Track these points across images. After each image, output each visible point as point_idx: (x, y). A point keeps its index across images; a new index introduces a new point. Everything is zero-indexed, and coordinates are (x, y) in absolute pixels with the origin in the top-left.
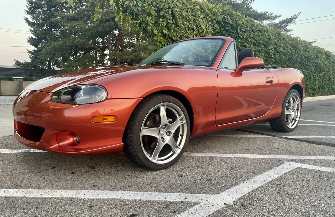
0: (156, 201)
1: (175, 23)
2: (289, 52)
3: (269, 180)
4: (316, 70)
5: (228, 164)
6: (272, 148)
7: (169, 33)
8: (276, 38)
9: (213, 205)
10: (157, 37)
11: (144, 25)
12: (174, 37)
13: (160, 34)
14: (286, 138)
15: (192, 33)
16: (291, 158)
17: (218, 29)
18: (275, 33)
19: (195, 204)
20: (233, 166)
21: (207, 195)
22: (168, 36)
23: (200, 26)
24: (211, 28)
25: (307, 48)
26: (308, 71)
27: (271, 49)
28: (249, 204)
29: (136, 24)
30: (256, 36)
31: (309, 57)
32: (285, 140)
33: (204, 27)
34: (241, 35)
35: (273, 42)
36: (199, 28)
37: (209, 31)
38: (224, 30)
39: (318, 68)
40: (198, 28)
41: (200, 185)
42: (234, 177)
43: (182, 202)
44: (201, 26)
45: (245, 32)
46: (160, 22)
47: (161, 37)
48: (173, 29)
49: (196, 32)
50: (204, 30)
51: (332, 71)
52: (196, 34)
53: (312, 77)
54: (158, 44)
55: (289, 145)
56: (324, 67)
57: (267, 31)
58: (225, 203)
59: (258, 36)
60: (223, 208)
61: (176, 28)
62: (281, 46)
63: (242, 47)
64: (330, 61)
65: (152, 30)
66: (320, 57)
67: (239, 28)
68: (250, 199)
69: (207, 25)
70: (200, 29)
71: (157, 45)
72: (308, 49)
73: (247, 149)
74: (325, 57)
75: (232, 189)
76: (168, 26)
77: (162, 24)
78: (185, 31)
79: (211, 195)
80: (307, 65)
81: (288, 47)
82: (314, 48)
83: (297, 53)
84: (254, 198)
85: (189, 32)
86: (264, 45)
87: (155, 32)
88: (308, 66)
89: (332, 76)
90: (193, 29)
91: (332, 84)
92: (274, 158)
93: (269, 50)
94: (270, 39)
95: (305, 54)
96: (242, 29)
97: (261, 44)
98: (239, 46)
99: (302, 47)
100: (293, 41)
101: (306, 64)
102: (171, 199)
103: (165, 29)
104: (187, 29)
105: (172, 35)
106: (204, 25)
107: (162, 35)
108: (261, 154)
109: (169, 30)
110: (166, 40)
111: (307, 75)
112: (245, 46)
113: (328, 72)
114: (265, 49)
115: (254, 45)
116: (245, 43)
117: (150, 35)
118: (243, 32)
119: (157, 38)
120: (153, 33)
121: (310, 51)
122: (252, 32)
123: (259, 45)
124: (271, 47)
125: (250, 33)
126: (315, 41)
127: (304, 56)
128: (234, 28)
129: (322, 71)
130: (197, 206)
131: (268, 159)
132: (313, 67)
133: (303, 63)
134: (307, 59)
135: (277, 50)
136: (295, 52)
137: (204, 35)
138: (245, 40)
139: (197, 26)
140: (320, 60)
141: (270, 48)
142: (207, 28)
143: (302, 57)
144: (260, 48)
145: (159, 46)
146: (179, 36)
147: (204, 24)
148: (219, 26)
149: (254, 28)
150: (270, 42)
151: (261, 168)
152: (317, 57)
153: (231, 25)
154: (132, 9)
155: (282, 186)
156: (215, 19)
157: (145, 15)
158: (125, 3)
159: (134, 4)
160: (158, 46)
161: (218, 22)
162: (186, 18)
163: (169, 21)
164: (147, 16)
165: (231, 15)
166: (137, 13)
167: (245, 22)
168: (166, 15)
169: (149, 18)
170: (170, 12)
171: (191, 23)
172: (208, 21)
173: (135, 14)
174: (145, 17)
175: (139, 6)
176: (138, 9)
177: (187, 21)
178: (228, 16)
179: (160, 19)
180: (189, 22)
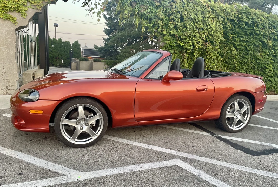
1: (183, 24)
11: (156, 27)
12: (182, 36)
13: (168, 34)
33: (213, 26)
34: (258, 32)
38: (238, 28)
40: (208, 27)
44: (211, 25)
45: (263, 28)
46: (170, 24)
48: (181, 30)
50: (213, 29)
61: (183, 29)
67: (256, 25)
69: (217, 24)
70: (210, 28)
96: (259, 26)
104: (195, 29)
116: (262, 39)
118: (260, 28)
119: (166, 38)
122: (273, 28)
137: (213, 33)
138: (263, 36)
139: (206, 26)
142: (217, 26)
147: (214, 24)
153: (247, 23)
154: (147, 16)
156: (228, 18)
157: (157, 20)
158: (141, 11)
159: (149, 12)
160: (167, 43)
161: (232, 21)
163: (177, 23)
165: (248, 14)
166: (151, 18)
168: (175, 18)
169: (160, 22)
170: (179, 16)
171: (199, 23)
172: (219, 20)
173: (149, 19)
174: (157, 21)
175: (152, 12)
176: (151, 15)
177: (196, 22)
178: (243, 15)
179: (170, 22)
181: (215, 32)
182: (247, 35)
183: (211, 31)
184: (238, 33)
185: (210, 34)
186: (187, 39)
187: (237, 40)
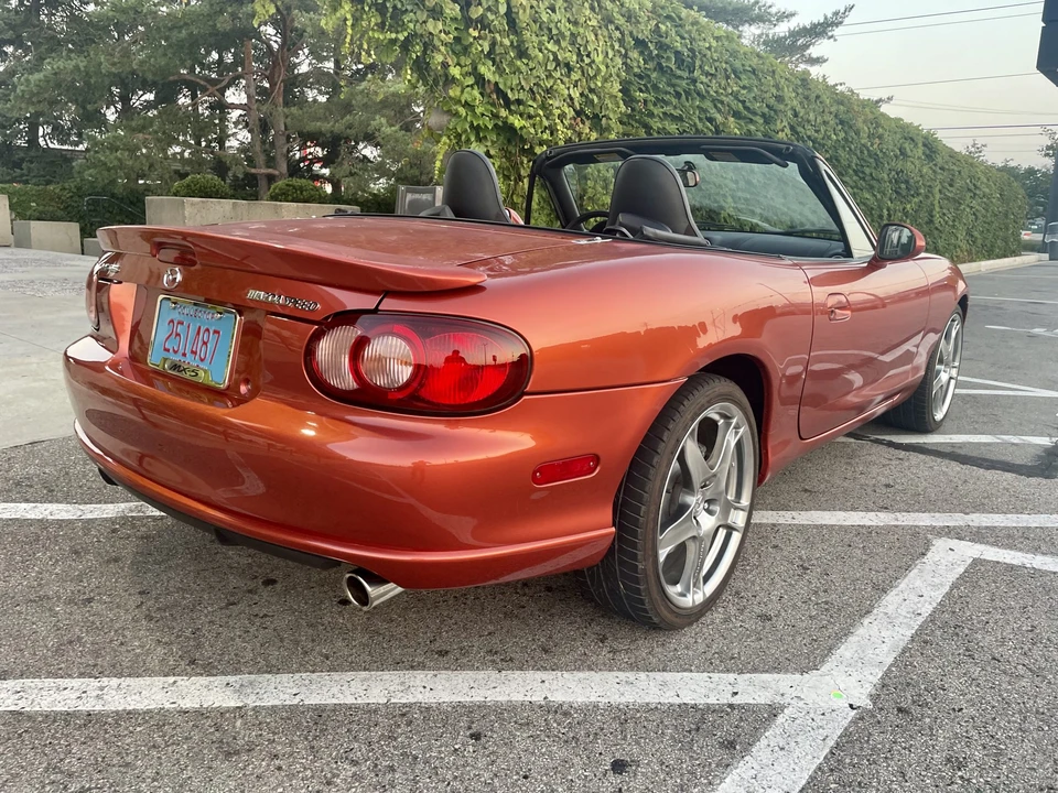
0: (656, 708)
1: (515, 44)
2: (829, 138)
3: (927, 610)
4: (897, 192)
5: (785, 553)
6: (874, 486)
7: (497, 78)
8: (797, 93)
9: (823, 714)
10: (459, 89)
11: (418, 47)
12: (512, 89)
13: (470, 80)
14: (891, 444)
15: (566, 80)
16: (941, 524)
17: (639, 67)
18: (793, 79)
19: (773, 711)
20: (800, 558)
21: (789, 676)
22: (492, 87)
23: (588, 56)
24: (619, 61)
25: (878, 125)
26: (875, 196)
27: (783, 131)
28: (914, 702)
29: (393, 42)
30: (744, 87)
31: (881, 155)
32: (892, 450)
33: (599, 59)
34: (702, 86)
35: (789, 106)
36: (587, 60)
37: (614, 71)
38: (655, 70)
39: (903, 186)
40: (583, 61)
41: (748, 636)
42: (826, 603)
43: (731, 706)
44: (591, 55)
45: (711, 75)
46: (471, 40)
47: (473, 89)
48: (511, 64)
49: (575, 76)
50: (599, 70)
51: (938, 196)
52: (576, 81)
53: (885, 212)
54: (462, 111)
55: (912, 473)
56: (918, 182)
57: (774, 72)
58: (851, 706)
59: (750, 89)
60: (854, 722)
61: (519, 63)
62: (809, 121)
63: (704, 123)
64: (935, 165)
65: (445, 65)
66: (909, 153)
67: (698, 63)
68: (908, 684)
69: (607, 53)
70: (589, 65)
71: (457, 114)
72: (880, 130)
73: (806, 491)
74: (924, 153)
75: (846, 650)
76: (496, 55)
77: (476, 49)
78: (546, 70)
79: (798, 676)
80: (873, 179)
81: (828, 123)
82: (894, 125)
83: (851, 142)
84: (917, 682)
85: (557, 75)
86: (763, 115)
87: (455, 72)
88: (878, 180)
89: (937, 209)
90: (567, 65)
91: (936, 232)
92: (896, 526)
93: (777, 133)
94: (780, 99)
95: (872, 145)
96: (706, 68)
97: (755, 114)
98: (697, 122)
99: (864, 122)
100: (842, 103)
101: (871, 174)
102: (695, 696)
103: (484, 64)
104: (551, 66)
105: (505, 84)
106: (600, 52)
107: (477, 83)
108: (854, 509)
109: (498, 68)
110: (486, 100)
111: (872, 209)
112: (711, 120)
113: (927, 197)
114: (764, 128)
115: (737, 115)
116: (711, 111)
117: (436, 82)
118: (707, 74)
119: (458, 93)
120: (446, 75)
121: (886, 136)
122: (733, 76)
123: (750, 116)
124: (783, 124)
125: (728, 77)
126: (889, 99)
127: (868, 150)
128: (683, 61)
129: (913, 196)
130: (780, 719)
131: (882, 528)
132: (890, 182)
133: (863, 172)
134: (875, 159)
135: (797, 133)
136: (846, 139)
137: (599, 84)
138: (713, 101)
139: (579, 54)
140: (909, 164)
141: (779, 126)
142: (609, 61)
143: (862, 152)
144: (752, 128)
145: (466, 117)
146: (527, 89)
147: (600, 49)
148: (641, 53)
149: (738, 64)
150: (782, 107)
151: (882, 567)
152: (903, 152)
153: (677, 53)
155: (966, 631)
156: (631, 33)
157: (422, 16)
161: (640, 44)
162: (550, 30)
163: (498, 37)
164: (428, 17)
165: (678, 23)
166: (399, 6)
167: (714, 44)
168: (490, 16)
169: (435, 27)
170: (503, 9)
171: (563, 44)
172: (610, 37)
173: (391, 10)
174: (424, 22)
177: (552, 38)
178: (668, 24)
179: (471, 30)
180: (558, 42)
181: (605, 80)
182: (678, 95)
183: (595, 76)
184: (655, 87)
185: (593, 86)
186: (530, 103)
187: (656, 112)
